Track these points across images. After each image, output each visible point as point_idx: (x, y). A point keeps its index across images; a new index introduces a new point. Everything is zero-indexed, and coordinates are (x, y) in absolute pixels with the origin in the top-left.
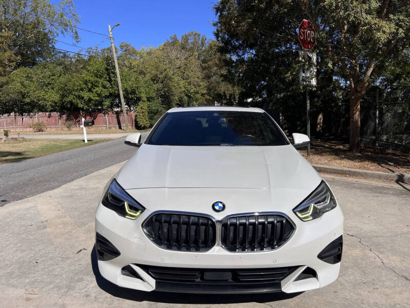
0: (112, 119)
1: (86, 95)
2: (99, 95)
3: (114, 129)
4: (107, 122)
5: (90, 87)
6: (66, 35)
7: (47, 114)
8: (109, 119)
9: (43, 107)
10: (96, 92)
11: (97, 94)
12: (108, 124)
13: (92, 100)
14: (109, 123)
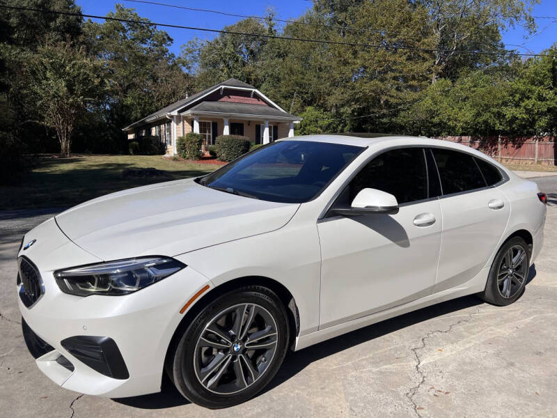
0: (545, 150)
1: (509, 112)
2: (528, 111)
3: (546, 164)
4: (537, 153)
5: (516, 99)
6: (516, 26)
7: (457, 138)
8: (540, 149)
9: (454, 128)
10: (525, 108)
11: (526, 109)
12: (536, 156)
13: (517, 118)
14: (540, 155)
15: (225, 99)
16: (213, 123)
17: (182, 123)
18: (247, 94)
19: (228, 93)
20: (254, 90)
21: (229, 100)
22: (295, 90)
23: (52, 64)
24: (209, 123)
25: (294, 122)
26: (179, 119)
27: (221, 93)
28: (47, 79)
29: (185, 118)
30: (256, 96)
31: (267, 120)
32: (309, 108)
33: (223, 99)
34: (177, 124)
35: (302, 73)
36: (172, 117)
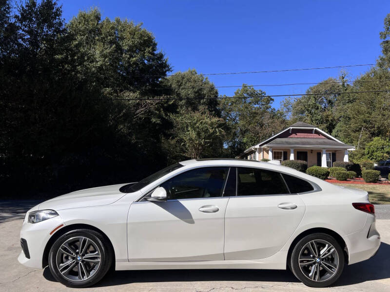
15: (293, 135)
16: (284, 152)
17: (262, 152)
18: (310, 131)
19: (295, 131)
20: (315, 128)
21: (296, 136)
22: (363, 126)
23: (190, 123)
24: (281, 152)
25: (349, 150)
26: (260, 150)
27: (290, 132)
28: (189, 131)
29: (264, 149)
30: (317, 132)
31: (324, 148)
32: (376, 138)
33: (292, 136)
34: (259, 154)
35: (368, 113)
36: (256, 149)
